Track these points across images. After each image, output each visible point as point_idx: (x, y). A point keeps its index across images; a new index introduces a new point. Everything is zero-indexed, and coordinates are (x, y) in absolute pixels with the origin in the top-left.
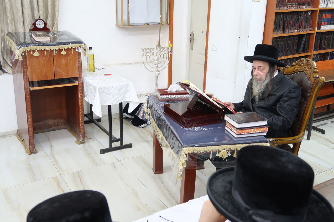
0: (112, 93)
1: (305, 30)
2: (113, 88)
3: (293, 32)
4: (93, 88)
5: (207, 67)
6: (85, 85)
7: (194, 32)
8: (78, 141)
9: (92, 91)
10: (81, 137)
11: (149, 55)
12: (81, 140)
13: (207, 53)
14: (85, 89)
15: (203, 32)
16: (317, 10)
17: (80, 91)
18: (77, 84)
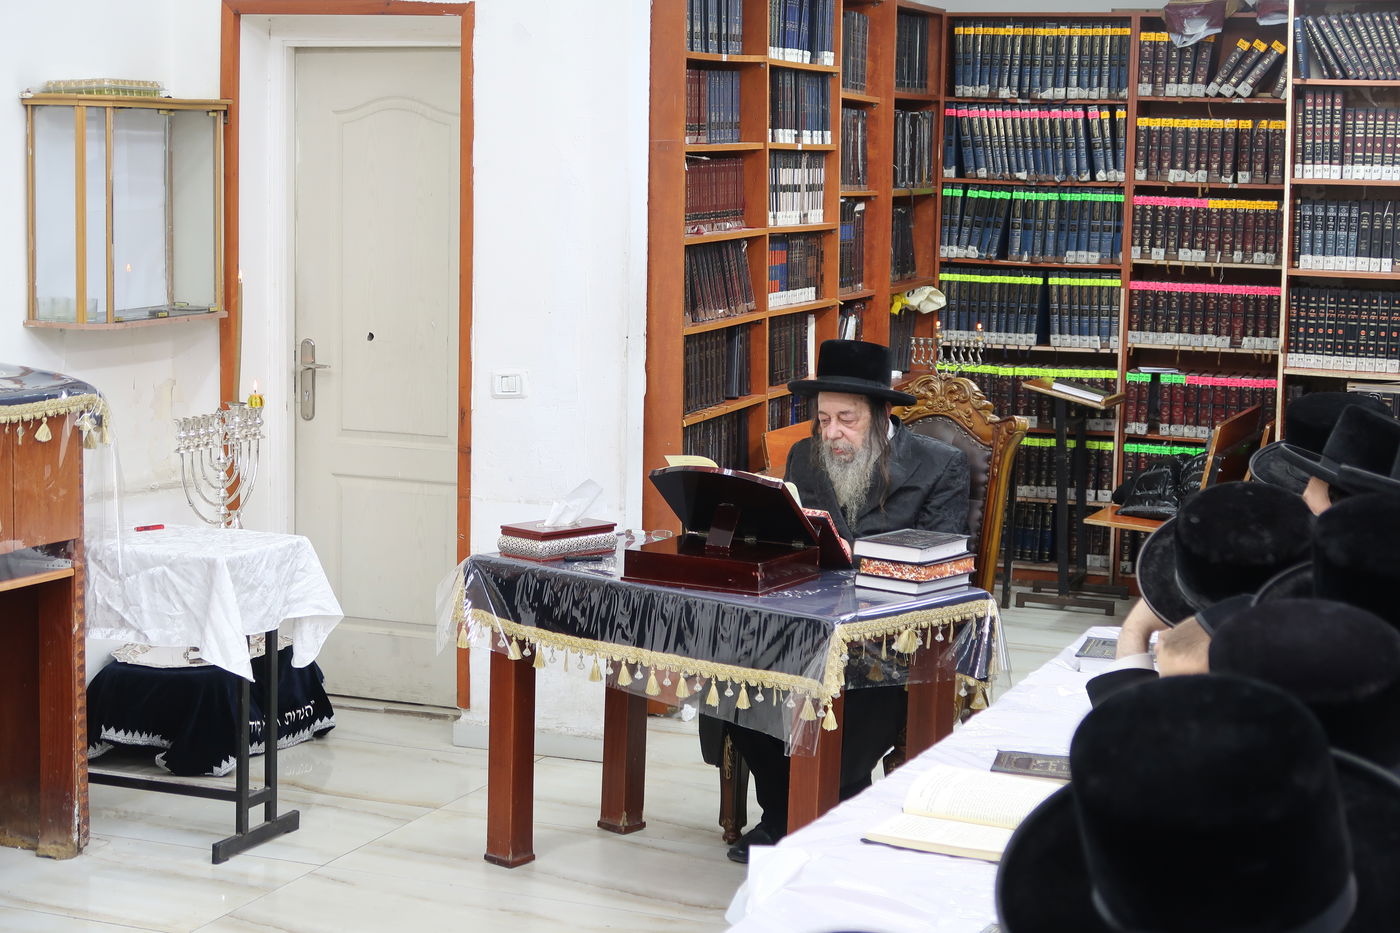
0: (260, 584)
1: (740, 308)
2: (264, 563)
3: (715, 319)
4: (185, 570)
5: (470, 471)
6: (98, 573)
7: (316, 343)
8: (59, 847)
9: (174, 586)
10: (76, 822)
11: (198, 446)
12: (75, 837)
13: (470, 412)
14: (99, 591)
15: (371, 336)
16: (765, 236)
17: (78, 605)
18: (71, 573)
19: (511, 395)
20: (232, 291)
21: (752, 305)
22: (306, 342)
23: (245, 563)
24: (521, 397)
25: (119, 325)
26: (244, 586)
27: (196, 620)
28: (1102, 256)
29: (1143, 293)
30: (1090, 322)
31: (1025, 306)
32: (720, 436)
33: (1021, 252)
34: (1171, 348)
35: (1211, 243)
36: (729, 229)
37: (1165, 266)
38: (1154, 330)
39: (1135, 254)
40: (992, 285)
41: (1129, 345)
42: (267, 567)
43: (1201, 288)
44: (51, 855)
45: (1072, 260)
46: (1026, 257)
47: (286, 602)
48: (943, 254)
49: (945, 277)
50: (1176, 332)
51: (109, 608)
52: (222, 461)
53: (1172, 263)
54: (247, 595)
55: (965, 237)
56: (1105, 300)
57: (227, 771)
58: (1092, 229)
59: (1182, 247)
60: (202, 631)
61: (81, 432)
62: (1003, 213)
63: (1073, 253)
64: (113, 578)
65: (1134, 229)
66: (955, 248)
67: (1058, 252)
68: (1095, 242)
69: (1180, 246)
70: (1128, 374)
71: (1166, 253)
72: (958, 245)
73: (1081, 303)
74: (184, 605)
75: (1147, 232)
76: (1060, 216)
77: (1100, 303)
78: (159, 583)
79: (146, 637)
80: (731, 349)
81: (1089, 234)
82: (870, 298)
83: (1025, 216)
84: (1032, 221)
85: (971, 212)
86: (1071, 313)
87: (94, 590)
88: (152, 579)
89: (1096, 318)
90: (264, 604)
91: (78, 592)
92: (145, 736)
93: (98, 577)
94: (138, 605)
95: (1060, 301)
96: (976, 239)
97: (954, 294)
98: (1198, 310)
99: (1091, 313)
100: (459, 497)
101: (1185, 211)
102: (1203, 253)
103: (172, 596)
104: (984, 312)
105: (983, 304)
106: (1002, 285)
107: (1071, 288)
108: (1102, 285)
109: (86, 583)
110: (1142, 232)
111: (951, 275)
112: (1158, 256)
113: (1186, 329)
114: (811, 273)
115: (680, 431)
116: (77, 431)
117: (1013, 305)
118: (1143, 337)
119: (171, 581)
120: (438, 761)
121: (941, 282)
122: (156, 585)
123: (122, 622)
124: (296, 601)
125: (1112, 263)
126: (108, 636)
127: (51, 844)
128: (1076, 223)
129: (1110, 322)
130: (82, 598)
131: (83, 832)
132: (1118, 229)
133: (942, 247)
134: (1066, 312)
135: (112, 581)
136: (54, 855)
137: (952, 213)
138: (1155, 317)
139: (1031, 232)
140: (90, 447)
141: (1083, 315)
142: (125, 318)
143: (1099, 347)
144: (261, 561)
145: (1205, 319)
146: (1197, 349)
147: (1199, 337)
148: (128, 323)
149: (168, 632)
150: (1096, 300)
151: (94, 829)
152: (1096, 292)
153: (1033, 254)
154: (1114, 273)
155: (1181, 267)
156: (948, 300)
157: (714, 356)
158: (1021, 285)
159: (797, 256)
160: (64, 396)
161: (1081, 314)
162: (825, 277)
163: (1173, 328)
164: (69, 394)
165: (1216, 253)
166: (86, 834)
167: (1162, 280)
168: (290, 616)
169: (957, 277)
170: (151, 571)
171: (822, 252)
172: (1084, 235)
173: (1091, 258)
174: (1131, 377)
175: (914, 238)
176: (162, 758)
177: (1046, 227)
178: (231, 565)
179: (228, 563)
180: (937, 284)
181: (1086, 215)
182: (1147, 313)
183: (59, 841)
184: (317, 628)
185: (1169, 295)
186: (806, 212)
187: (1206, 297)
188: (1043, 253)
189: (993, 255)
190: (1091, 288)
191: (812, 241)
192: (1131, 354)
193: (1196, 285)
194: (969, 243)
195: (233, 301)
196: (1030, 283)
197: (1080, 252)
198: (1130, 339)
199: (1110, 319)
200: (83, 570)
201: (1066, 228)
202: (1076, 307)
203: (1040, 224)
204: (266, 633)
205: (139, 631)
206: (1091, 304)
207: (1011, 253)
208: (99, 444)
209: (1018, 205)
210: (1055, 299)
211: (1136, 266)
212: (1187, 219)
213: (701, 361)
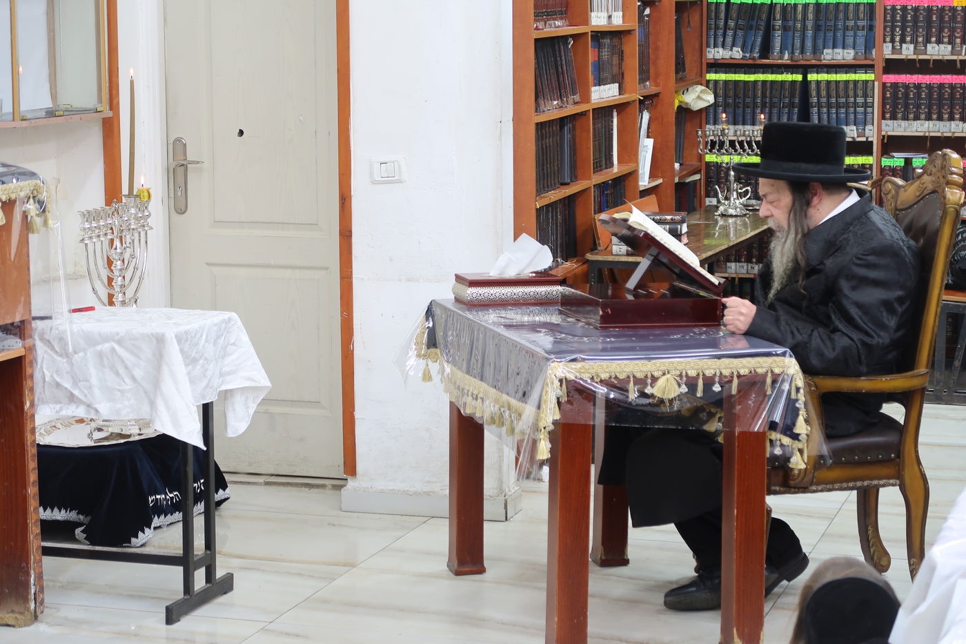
0: (201, 357)
1: (571, 101)
2: (204, 337)
3: (553, 110)
4: (133, 345)
5: (351, 253)
6: (46, 352)
7: (187, 140)
8: (17, 616)
9: (123, 362)
10: (33, 591)
11: (99, 236)
12: (32, 606)
13: (350, 197)
14: (47, 370)
15: (241, 133)
16: (587, 33)
17: (29, 382)
18: (21, 352)
19: (391, 180)
20: (114, 92)
21: (577, 98)
22: (178, 140)
23: (189, 337)
24: (399, 182)
25: (25, 124)
26: (190, 361)
27: (146, 393)
28: (857, 53)
29: (895, 86)
30: (847, 113)
31: (787, 100)
32: (557, 219)
33: (782, 52)
34: (922, 134)
35: (956, 37)
36: (559, 27)
37: (915, 60)
38: (905, 118)
39: (887, 51)
40: (756, 82)
41: (883, 133)
42: (206, 341)
43: (948, 79)
44: (10, 623)
45: (828, 57)
46: (786, 56)
47: (221, 375)
48: (710, 56)
49: (711, 76)
50: (926, 120)
51: (58, 385)
52: (119, 250)
53: (921, 57)
54: (190, 367)
55: (729, 40)
56: (860, 93)
57: (144, 541)
58: (846, 28)
59: (930, 43)
60: (152, 404)
61: (27, 217)
62: (764, 17)
63: (830, 51)
64: (61, 356)
65: (885, 27)
66: (721, 50)
67: (816, 51)
68: (850, 40)
69: (928, 41)
70: (883, 159)
71: (915, 48)
72: (723, 46)
73: (838, 96)
74: (133, 378)
75: (898, 29)
76: (817, 18)
77: (856, 96)
78: (108, 358)
79: (97, 411)
80: (562, 138)
81: (844, 33)
82: (657, 95)
83: (784, 18)
84: (791, 23)
85: (734, 15)
86: (829, 106)
87: (42, 367)
88: (100, 355)
89: (852, 110)
90: (205, 376)
91: (29, 371)
92: (63, 511)
93: (46, 356)
94: (88, 381)
95: (819, 96)
96: (740, 41)
97: (721, 92)
98: (946, 99)
99: (847, 105)
100: (342, 278)
101: (932, 10)
102: (950, 47)
103: (122, 371)
104: (748, 107)
105: (748, 100)
106: (764, 82)
107: (828, 82)
108: (857, 79)
109: (34, 362)
110: (893, 30)
111: (718, 75)
112: (908, 51)
113: (935, 116)
114: (615, 70)
115: (534, 212)
116: (25, 215)
117: (775, 100)
118: (896, 125)
119: (120, 357)
120: (334, 525)
121: (708, 81)
122: (105, 359)
123: (72, 398)
124: (229, 373)
125: (866, 59)
126: (57, 412)
127: (8, 613)
128: (832, 23)
129: (865, 113)
130: (32, 376)
131: (39, 600)
132: (871, 28)
133: (708, 49)
134: (824, 104)
135: (59, 359)
136: (13, 623)
137: (717, 17)
138: (906, 106)
139: (790, 34)
140: (33, 233)
141: (840, 108)
142: (29, 116)
143: (856, 136)
144: (202, 335)
145: (952, 107)
146: (945, 135)
147: (948, 123)
148: (32, 121)
149: (119, 406)
150: (851, 93)
151: (48, 598)
152: (851, 86)
153: (793, 53)
154: (868, 68)
155: (929, 60)
156: (716, 97)
157: (551, 144)
158: (782, 81)
159: (605, 54)
160: (14, 181)
161: (838, 106)
162: (625, 75)
163: (923, 116)
164: (18, 180)
165: (962, 47)
166: (42, 603)
167: (912, 73)
168: (224, 388)
169: (722, 77)
170: (99, 348)
171: (622, 52)
172: (839, 34)
173: (846, 55)
174: (886, 162)
175: (683, 42)
176: (82, 531)
177: (804, 28)
178: (179, 339)
179: (176, 336)
180: (704, 83)
181: (841, 16)
182: (899, 104)
183: (17, 610)
184: (247, 398)
185: (918, 87)
186: (610, 14)
187: (952, 87)
188: (802, 52)
189: (756, 55)
190: (847, 82)
191: (616, 41)
192: (885, 141)
193: (943, 76)
194: (733, 45)
195: (115, 102)
196: (790, 79)
197: (836, 50)
198: (884, 127)
199: (865, 110)
200: (31, 349)
201: (823, 28)
202: (833, 100)
203: (799, 25)
204: (203, 404)
205: (89, 406)
206: (847, 97)
207: (773, 53)
208: (43, 229)
209: (778, 8)
210: (814, 93)
211: (888, 61)
212: (934, 16)
213: (542, 149)
